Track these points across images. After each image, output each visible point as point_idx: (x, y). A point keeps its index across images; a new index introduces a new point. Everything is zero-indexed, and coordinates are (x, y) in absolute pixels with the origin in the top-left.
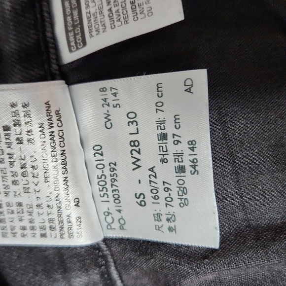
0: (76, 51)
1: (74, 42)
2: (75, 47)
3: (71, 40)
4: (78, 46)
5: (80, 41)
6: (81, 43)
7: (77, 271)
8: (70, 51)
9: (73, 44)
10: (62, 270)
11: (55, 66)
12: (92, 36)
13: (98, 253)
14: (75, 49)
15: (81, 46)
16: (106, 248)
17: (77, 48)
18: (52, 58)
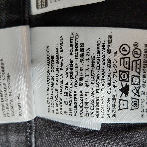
0: (41, 9)
1: (40, 3)
2: (41, 6)
3: (39, 2)
4: (43, 6)
5: (44, 3)
6: (45, 5)
7: (13, 132)
8: (38, 8)
9: (40, 4)
10: (5, 130)
11: (27, 15)
12: (52, 2)
13: (28, 125)
14: (41, 8)
15: (44, 7)
16: (34, 122)
17: (42, 7)
18: (26, 11)
